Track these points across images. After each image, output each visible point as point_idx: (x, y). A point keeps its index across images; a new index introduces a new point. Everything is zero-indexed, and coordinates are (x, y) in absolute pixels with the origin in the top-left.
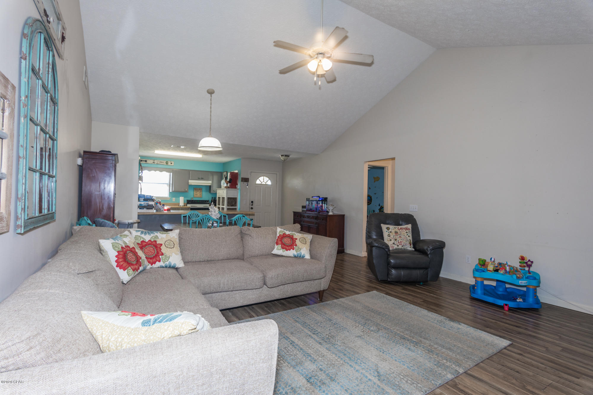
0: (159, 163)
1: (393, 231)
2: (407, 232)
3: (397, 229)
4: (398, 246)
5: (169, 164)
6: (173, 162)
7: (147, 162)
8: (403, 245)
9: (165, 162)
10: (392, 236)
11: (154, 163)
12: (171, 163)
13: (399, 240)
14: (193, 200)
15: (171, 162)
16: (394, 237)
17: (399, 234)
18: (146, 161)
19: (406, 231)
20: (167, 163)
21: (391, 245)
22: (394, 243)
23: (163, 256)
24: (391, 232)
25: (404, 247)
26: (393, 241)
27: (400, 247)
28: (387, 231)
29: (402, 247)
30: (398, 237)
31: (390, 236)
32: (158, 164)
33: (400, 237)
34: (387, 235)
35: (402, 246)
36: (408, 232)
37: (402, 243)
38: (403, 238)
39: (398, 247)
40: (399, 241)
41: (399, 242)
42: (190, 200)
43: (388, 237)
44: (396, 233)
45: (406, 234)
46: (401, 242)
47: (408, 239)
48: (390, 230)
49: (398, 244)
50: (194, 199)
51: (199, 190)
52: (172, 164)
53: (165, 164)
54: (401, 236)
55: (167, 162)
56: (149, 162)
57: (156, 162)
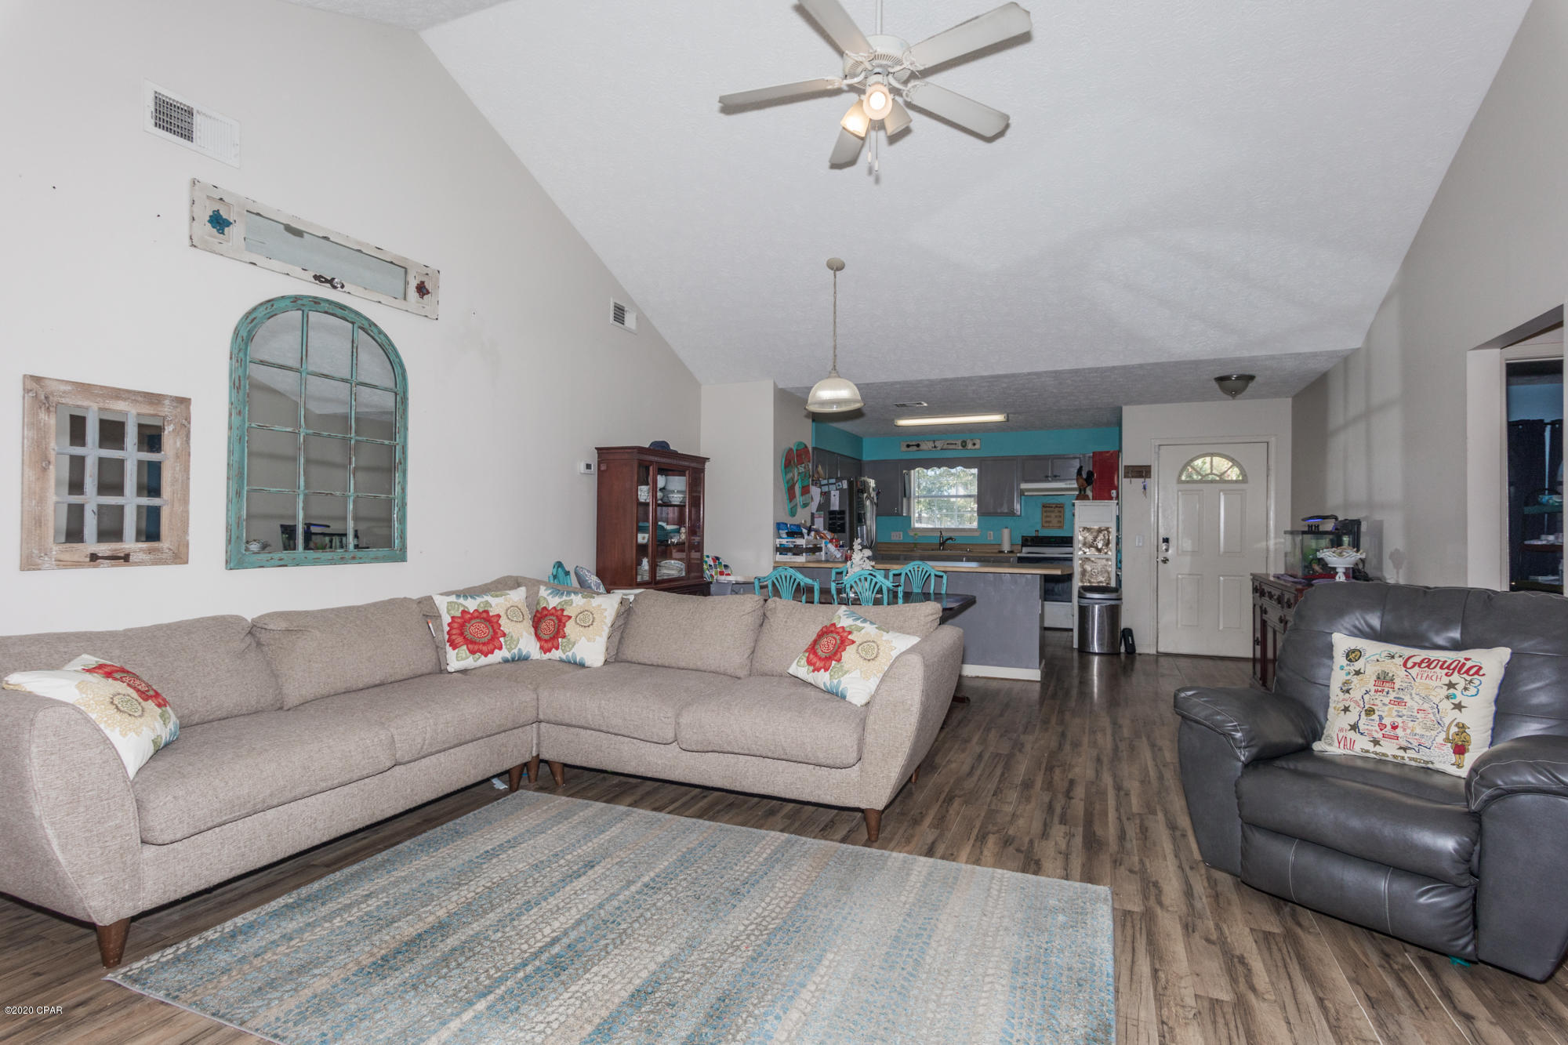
0: (946, 447)
1: (1371, 671)
2: (1451, 685)
3: (1399, 661)
4: (1376, 742)
5: (970, 446)
6: (978, 442)
7: (921, 447)
8: (1404, 744)
9: (959, 442)
10: (1356, 694)
11: (935, 447)
12: (974, 444)
13: (1389, 715)
15: (974, 441)
16: (1366, 697)
17: (1397, 686)
18: (918, 445)
19: (1446, 680)
20: (964, 444)
21: (1341, 730)
22: (1354, 727)
23: (564, 640)
24: (1358, 673)
25: (1411, 754)
26: (1351, 717)
27: (1389, 749)
28: (1342, 668)
29: (1401, 753)
30: (1386, 701)
31: (1348, 691)
32: (944, 449)
33: (1399, 702)
34: (1340, 685)
35: (1405, 749)
36: (1460, 687)
37: (1399, 731)
38: (1411, 709)
39: (1378, 749)
40: (1387, 721)
41: (1382, 726)
43: (1341, 694)
44: (1384, 679)
45: (1444, 692)
46: (1394, 727)
47: (1447, 721)
48: (1358, 665)
49: (1376, 735)
50: (1043, 534)
52: (977, 446)
53: (960, 447)
54: (1407, 698)
55: (963, 441)
56: (923, 446)
57: (939, 444)
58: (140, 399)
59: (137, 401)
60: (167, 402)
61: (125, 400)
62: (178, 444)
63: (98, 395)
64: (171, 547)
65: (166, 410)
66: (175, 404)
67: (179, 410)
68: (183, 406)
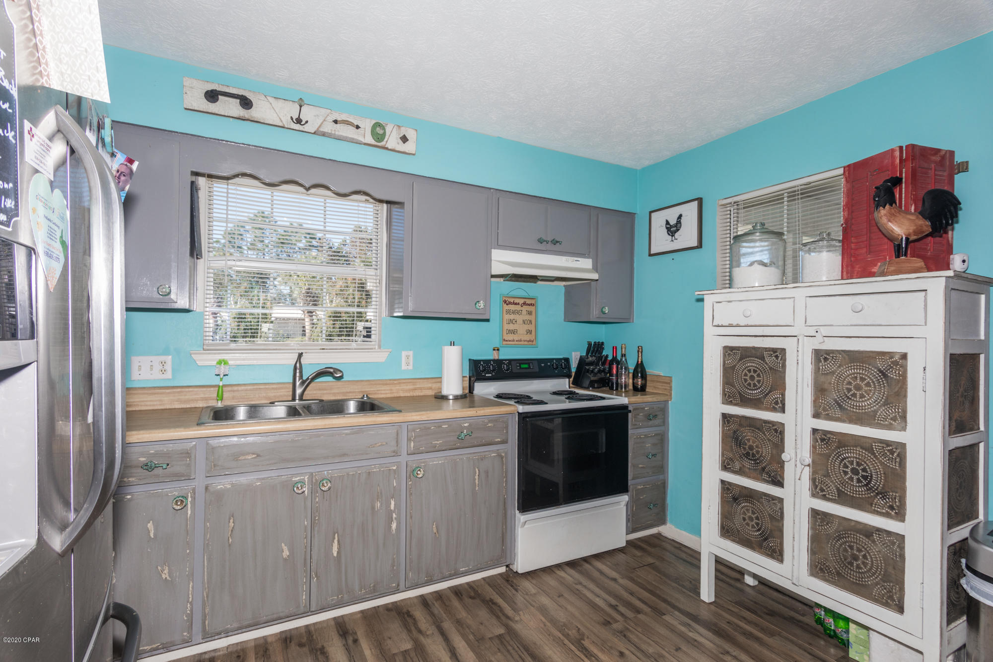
0: (329, 128)
5: (393, 141)
6: (411, 134)
7: (254, 113)
11: (299, 121)
12: (404, 139)
14: (499, 362)
15: (403, 131)
18: (246, 103)
32: (324, 134)
42: (487, 362)
50: (507, 354)
51: (525, 308)
52: (409, 147)
53: (369, 139)
55: (377, 125)
56: (262, 109)
57: (313, 117)
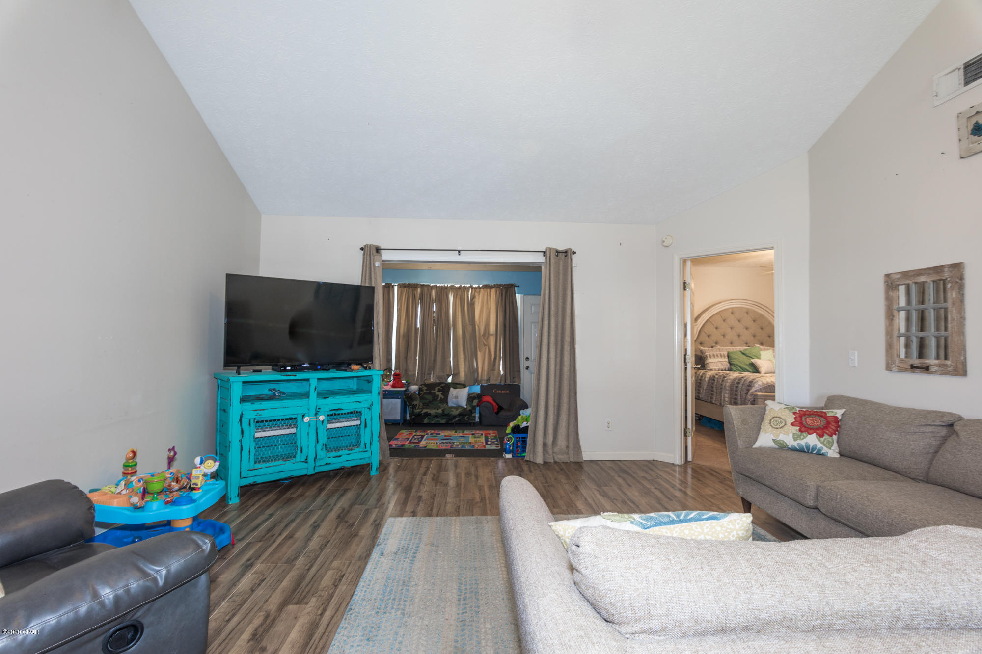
58: (931, 272)
59: (930, 274)
60: (946, 269)
61: (923, 275)
62: (954, 295)
63: (911, 276)
64: (953, 364)
65: (946, 275)
66: (951, 270)
67: (953, 272)
68: (956, 270)
